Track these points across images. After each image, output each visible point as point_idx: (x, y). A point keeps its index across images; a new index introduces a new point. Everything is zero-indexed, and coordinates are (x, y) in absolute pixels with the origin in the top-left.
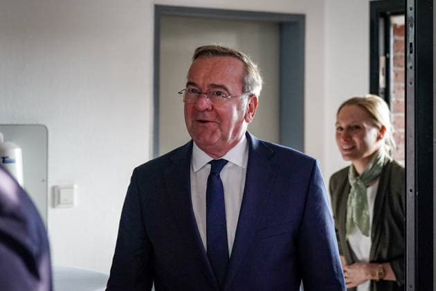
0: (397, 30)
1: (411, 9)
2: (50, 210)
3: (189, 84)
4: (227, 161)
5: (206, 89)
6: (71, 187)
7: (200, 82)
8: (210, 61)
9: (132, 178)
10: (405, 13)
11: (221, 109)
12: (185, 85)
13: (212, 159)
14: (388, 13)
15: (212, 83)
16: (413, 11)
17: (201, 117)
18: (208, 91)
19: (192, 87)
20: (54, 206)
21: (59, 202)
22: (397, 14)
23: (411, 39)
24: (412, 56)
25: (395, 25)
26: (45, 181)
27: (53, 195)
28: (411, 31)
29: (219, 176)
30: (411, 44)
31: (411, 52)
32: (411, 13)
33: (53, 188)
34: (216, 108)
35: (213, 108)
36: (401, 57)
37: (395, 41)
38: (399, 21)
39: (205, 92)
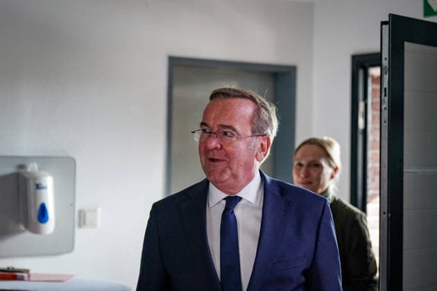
0: (374, 80)
1: (386, 59)
2: (78, 231)
3: (203, 124)
4: (241, 198)
5: (216, 129)
6: (95, 211)
7: (211, 123)
8: (221, 102)
9: (152, 213)
10: (380, 65)
11: (229, 148)
12: (200, 125)
13: (227, 195)
14: (367, 64)
15: (220, 123)
16: (387, 60)
17: (211, 155)
18: (217, 131)
19: (205, 127)
20: (80, 226)
21: (84, 223)
22: (374, 65)
23: (386, 85)
24: (386, 99)
25: (373, 77)
26: (73, 205)
27: (80, 217)
28: (386, 77)
29: (233, 212)
30: (385, 89)
31: (385, 95)
32: (385, 63)
33: (80, 212)
34: (224, 147)
35: (221, 146)
36: (377, 103)
37: (373, 90)
38: (375, 72)
39: (214, 131)
